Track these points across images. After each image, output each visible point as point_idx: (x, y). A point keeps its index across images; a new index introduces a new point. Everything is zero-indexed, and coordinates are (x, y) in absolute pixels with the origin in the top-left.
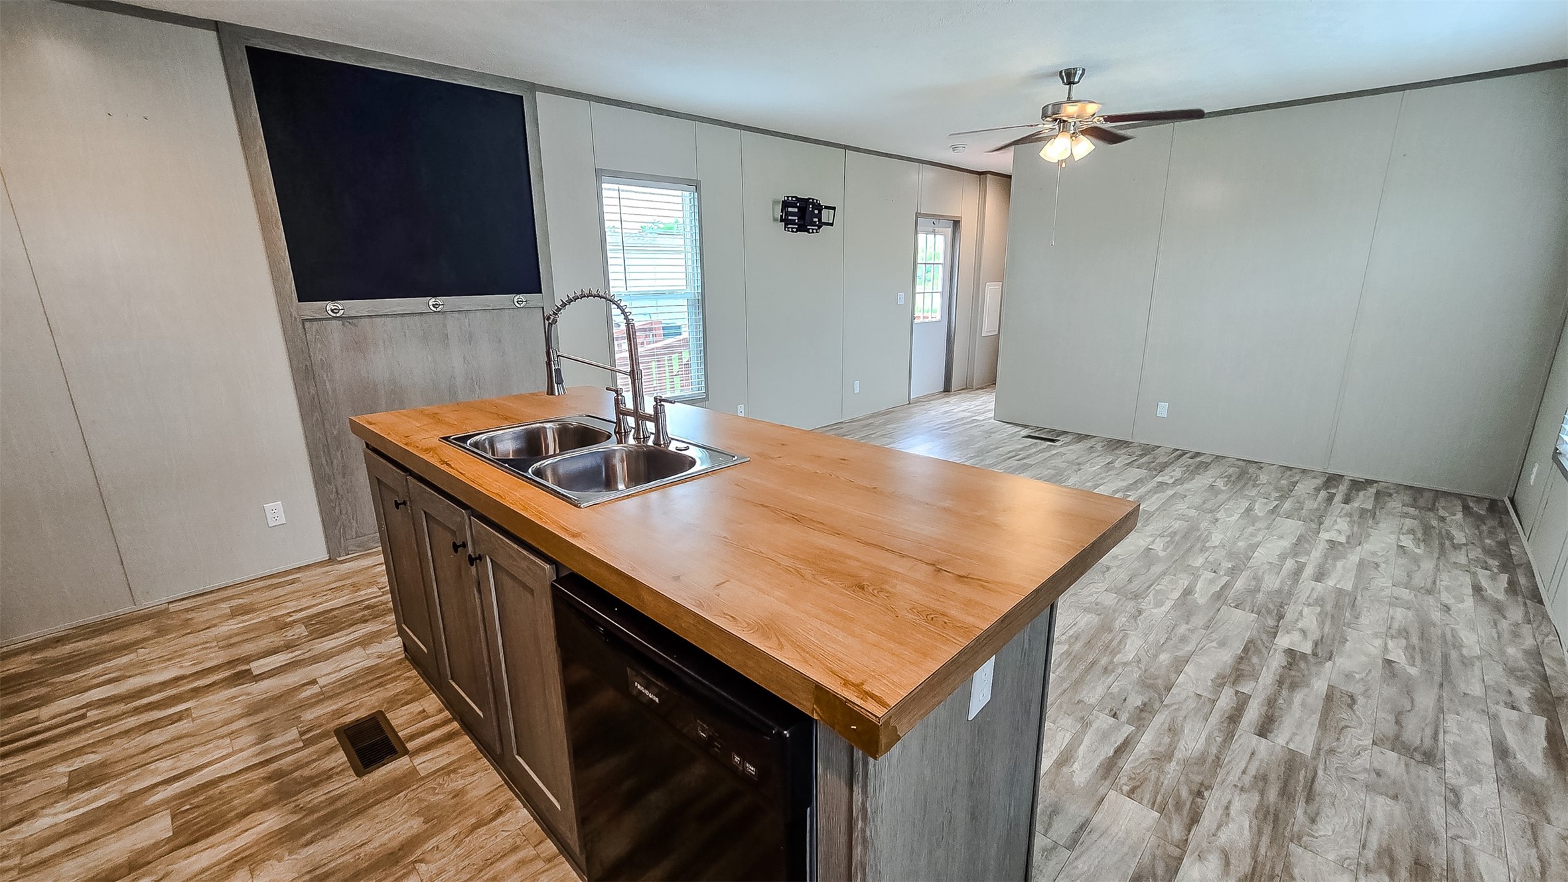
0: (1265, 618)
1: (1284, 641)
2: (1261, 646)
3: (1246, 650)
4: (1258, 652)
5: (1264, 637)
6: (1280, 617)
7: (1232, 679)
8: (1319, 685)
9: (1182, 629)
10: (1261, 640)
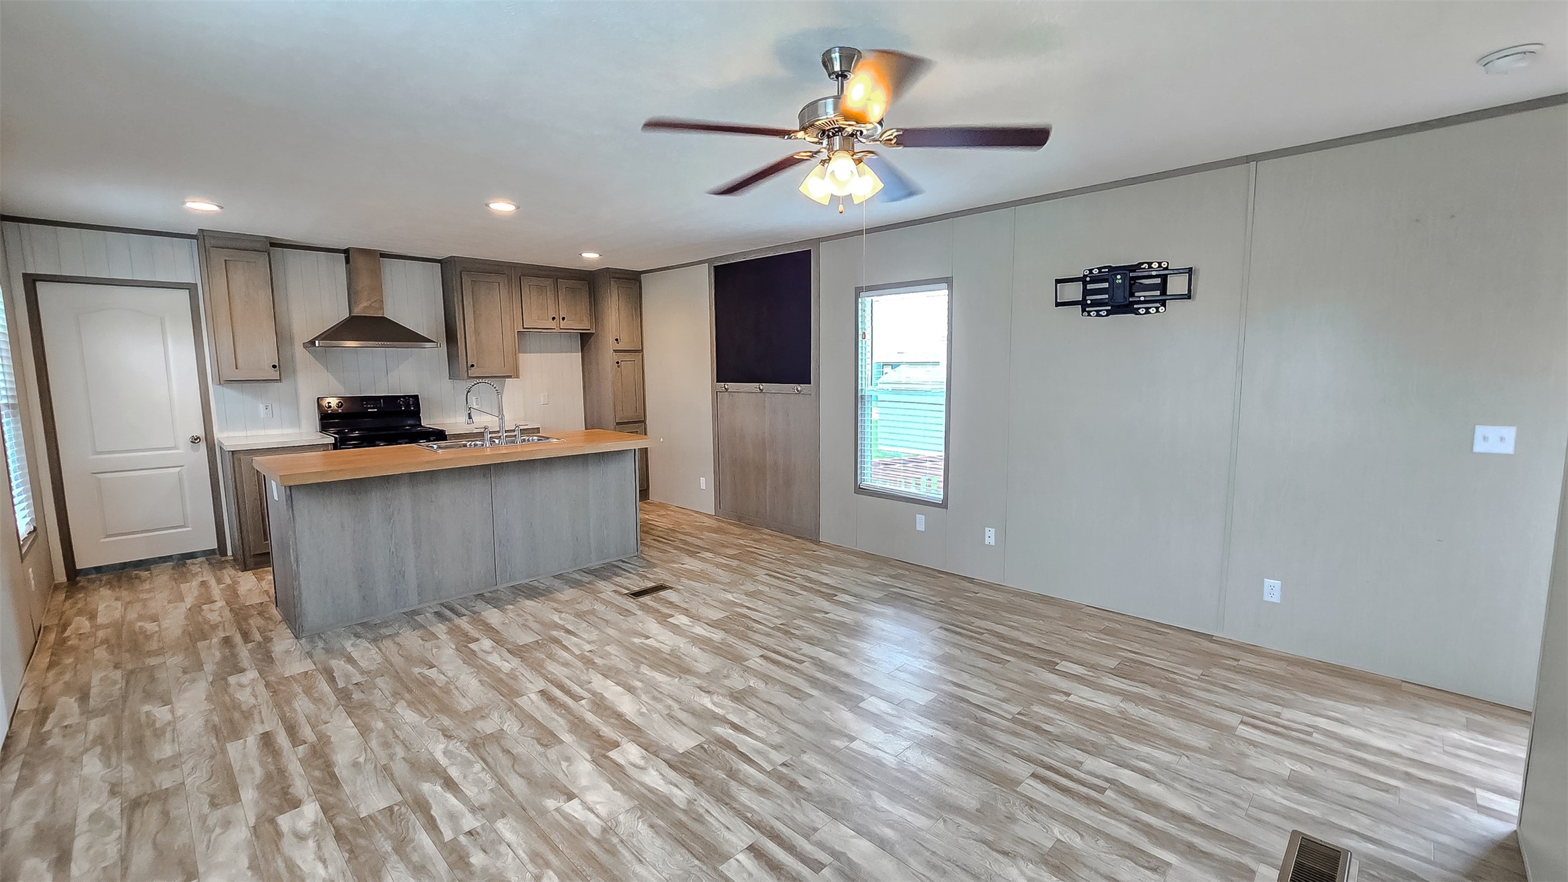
0: (350, 820)
1: (310, 811)
2: (325, 788)
3: (333, 776)
4: (321, 782)
5: (331, 800)
6: (339, 836)
7: (318, 748)
8: (248, 794)
9: (400, 751)
10: (331, 795)
